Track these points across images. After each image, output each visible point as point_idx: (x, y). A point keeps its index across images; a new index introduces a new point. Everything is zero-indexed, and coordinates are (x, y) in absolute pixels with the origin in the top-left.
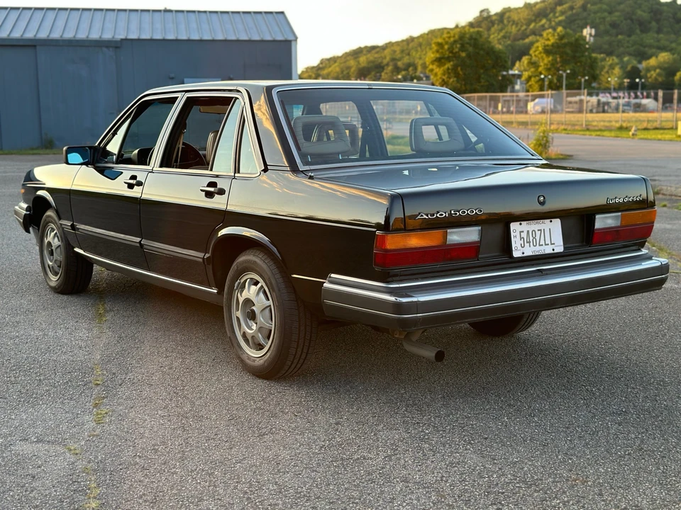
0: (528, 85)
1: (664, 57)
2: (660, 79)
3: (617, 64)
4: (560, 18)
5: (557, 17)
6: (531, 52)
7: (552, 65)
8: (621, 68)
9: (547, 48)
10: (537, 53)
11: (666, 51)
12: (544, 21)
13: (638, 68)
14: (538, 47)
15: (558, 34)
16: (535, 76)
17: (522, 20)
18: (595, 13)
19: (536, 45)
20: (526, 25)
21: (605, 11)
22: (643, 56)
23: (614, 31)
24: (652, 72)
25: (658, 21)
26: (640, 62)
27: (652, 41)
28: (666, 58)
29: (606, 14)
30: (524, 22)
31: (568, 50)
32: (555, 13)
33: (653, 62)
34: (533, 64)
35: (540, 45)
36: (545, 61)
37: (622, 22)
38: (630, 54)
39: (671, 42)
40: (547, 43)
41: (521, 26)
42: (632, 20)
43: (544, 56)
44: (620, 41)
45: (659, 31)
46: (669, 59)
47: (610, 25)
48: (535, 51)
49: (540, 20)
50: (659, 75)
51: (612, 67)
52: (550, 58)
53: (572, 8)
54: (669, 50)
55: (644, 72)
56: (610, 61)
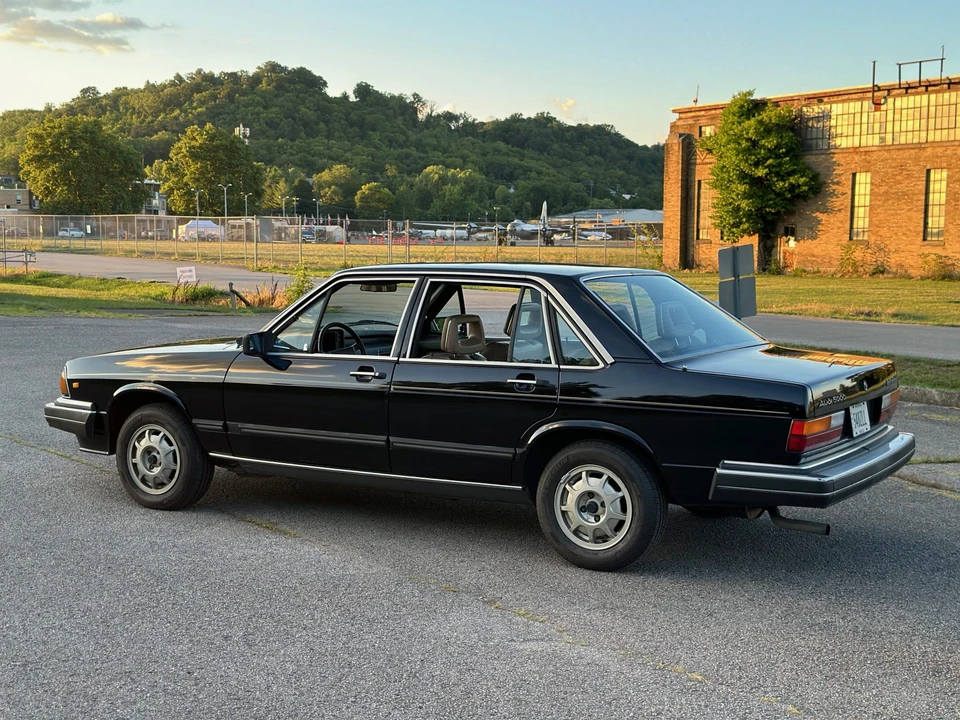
0: (169, 199)
1: (339, 169)
2: (337, 199)
4: (199, 110)
5: (195, 108)
6: (171, 155)
7: (201, 173)
8: (286, 181)
9: (193, 150)
10: (179, 156)
11: (341, 162)
12: (177, 112)
13: (307, 183)
14: (180, 148)
15: (208, 133)
16: (179, 189)
17: (146, 108)
18: (246, 106)
19: (177, 145)
20: (152, 114)
21: (259, 104)
22: (313, 168)
23: (272, 132)
24: (327, 189)
25: (327, 122)
26: (309, 175)
27: (321, 148)
28: (343, 171)
29: (260, 108)
30: (149, 111)
31: (221, 155)
32: (193, 102)
33: (325, 175)
34: (173, 170)
35: (183, 146)
36: (192, 168)
37: (282, 120)
38: (296, 165)
39: (346, 151)
40: (194, 143)
41: (146, 117)
42: (293, 118)
43: (190, 161)
44: (280, 146)
45: (329, 136)
46: (345, 173)
47: (267, 123)
48: (177, 154)
49: (172, 111)
50: (334, 192)
51: (275, 180)
52: (199, 165)
53: (214, 97)
54: (345, 162)
55: (315, 190)
56: (271, 172)
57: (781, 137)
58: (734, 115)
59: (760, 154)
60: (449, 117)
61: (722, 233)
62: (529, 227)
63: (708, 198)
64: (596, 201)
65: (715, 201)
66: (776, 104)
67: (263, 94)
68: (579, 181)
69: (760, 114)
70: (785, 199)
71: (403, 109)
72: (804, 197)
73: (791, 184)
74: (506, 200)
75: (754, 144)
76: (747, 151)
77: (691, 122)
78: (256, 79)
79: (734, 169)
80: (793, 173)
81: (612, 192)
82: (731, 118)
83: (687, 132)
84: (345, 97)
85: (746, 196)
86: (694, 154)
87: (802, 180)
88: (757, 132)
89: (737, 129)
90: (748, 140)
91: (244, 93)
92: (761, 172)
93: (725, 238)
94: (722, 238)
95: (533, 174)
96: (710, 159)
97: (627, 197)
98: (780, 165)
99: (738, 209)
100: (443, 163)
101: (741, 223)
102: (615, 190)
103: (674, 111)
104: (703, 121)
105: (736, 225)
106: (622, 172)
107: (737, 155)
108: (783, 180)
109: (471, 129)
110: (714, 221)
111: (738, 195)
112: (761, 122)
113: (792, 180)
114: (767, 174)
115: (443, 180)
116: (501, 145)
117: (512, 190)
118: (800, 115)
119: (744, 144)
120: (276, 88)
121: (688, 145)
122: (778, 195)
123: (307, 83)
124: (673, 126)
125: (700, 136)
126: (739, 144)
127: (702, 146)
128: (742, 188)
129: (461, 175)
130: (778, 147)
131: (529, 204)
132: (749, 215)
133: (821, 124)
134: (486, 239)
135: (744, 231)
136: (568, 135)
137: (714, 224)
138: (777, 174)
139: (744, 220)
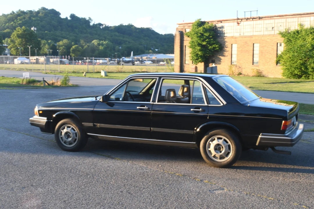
0: (11, 51)
1: (65, 41)
2: (64, 50)
3: (46, 43)
4: (20, 22)
5: (18, 22)
6: (11, 36)
7: (21, 42)
8: (48, 45)
9: (19, 35)
10: (14, 37)
11: (66, 39)
12: (12, 23)
13: (55, 45)
15: (23, 29)
16: (14, 47)
17: (2, 22)
18: (35, 21)
19: (13, 33)
20: (4, 24)
21: (39, 20)
22: (57, 41)
23: (43, 29)
24: (61, 47)
25: (61, 26)
26: (56, 43)
27: (59, 34)
28: (66, 41)
29: (39, 22)
30: (3, 23)
31: (28, 37)
32: (17, 20)
33: (61, 43)
34: (12, 41)
35: (15, 34)
36: (18, 41)
37: (46, 25)
38: (51, 39)
39: (67, 35)
40: (18, 33)
41: (2, 24)
42: (50, 25)
43: (18, 38)
44: (46, 34)
45: (62, 30)
46: (67, 42)
47: (41, 26)
48: (13, 36)
49: (11, 22)
50: (64, 48)
51: (45, 44)
52: (20, 40)
53: (24, 18)
54: (67, 38)
55: (57, 47)
56: (43, 42)
57: (210, 33)
58: (196, 25)
59: (204, 38)
60: (100, 25)
61: (193, 62)
62: (127, 59)
63: (188, 51)
64: (147, 51)
65: (191, 52)
66: (208, 23)
67: (40, 17)
68: (142, 45)
69: (204, 26)
70: (212, 52)
71: (85, 22)
72: (217, 51)
73: (214, 47)
74: (119, 51)
75: (202, 35)
76: (200, 37)
77: (182, 27)
78: (38, 12)
79: (196, 42)
80: (214, 44)
81: (152, 49)
82: (195, 27)
83: (181, 30)
84: (67, 18)
85: (200, 50)
86: (184, 37)
87: (217, 46)
88: (203, 31)
89: (197, 30)
90: (200, 33)
91: (34, 17)
92: (204, 43)
93: (194, 63)
94: (193, 63)
95: (127, 43)
96: (189, 39)
97: (157, 50)
98: (210, 41)
99: (197, 55)
100: (99, 39)
101: (198, 59)
102: (153, 48)
103: (177, 24)
104: (186, 27)
105: (197, 59)
106: (155, 42)
107: (197, 38)
108: (211, 46)
109: (107, 28)
110: (190, 58)
111: (198, 50)
112: (204, 28)
113: (214, 46)
114: (206, 44)
115: (99, 44)
116: (117, 34)
117: (120, 48)
118: (216, 26)
119: (199, 35)
120: (45, 15)
121: (182, 34)
122: (210, 50)
123: (54, 14)
124: (177, 29)
125: (185, 32)
126: (198, 34)
127: (186, 35)
128: (199, 48)
129: (104, 43)
130: (209, 35)
131: (126, 52)
132: (201, 56)
133: (222, 29)
134: (113, 63)
135: (200, 61)
136: (137, 30)
137: (190, 59)
138: (209, 44)
139: (200, 58)
